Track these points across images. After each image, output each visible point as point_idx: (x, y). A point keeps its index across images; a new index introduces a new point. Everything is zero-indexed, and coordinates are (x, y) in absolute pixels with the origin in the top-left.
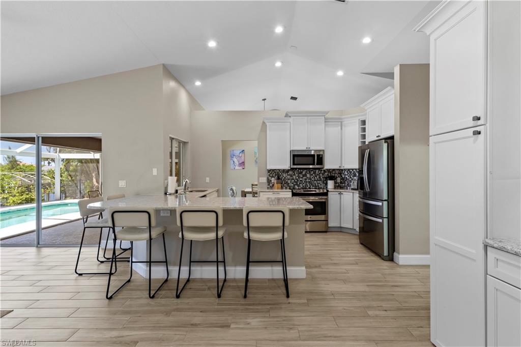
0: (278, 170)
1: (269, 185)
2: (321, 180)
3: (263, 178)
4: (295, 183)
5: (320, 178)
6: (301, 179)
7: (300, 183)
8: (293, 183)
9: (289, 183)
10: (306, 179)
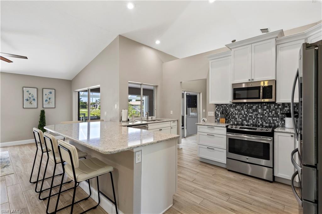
0: (226, 104)
1: (216, 119)
2: (278, 116)
3: (210, 112)
4: (243, 119)
5: (276, 113)
6: (250, 114)
7: (249, 119)
8: (240, 119)
9: (236, 118)
10: (257, 115)
